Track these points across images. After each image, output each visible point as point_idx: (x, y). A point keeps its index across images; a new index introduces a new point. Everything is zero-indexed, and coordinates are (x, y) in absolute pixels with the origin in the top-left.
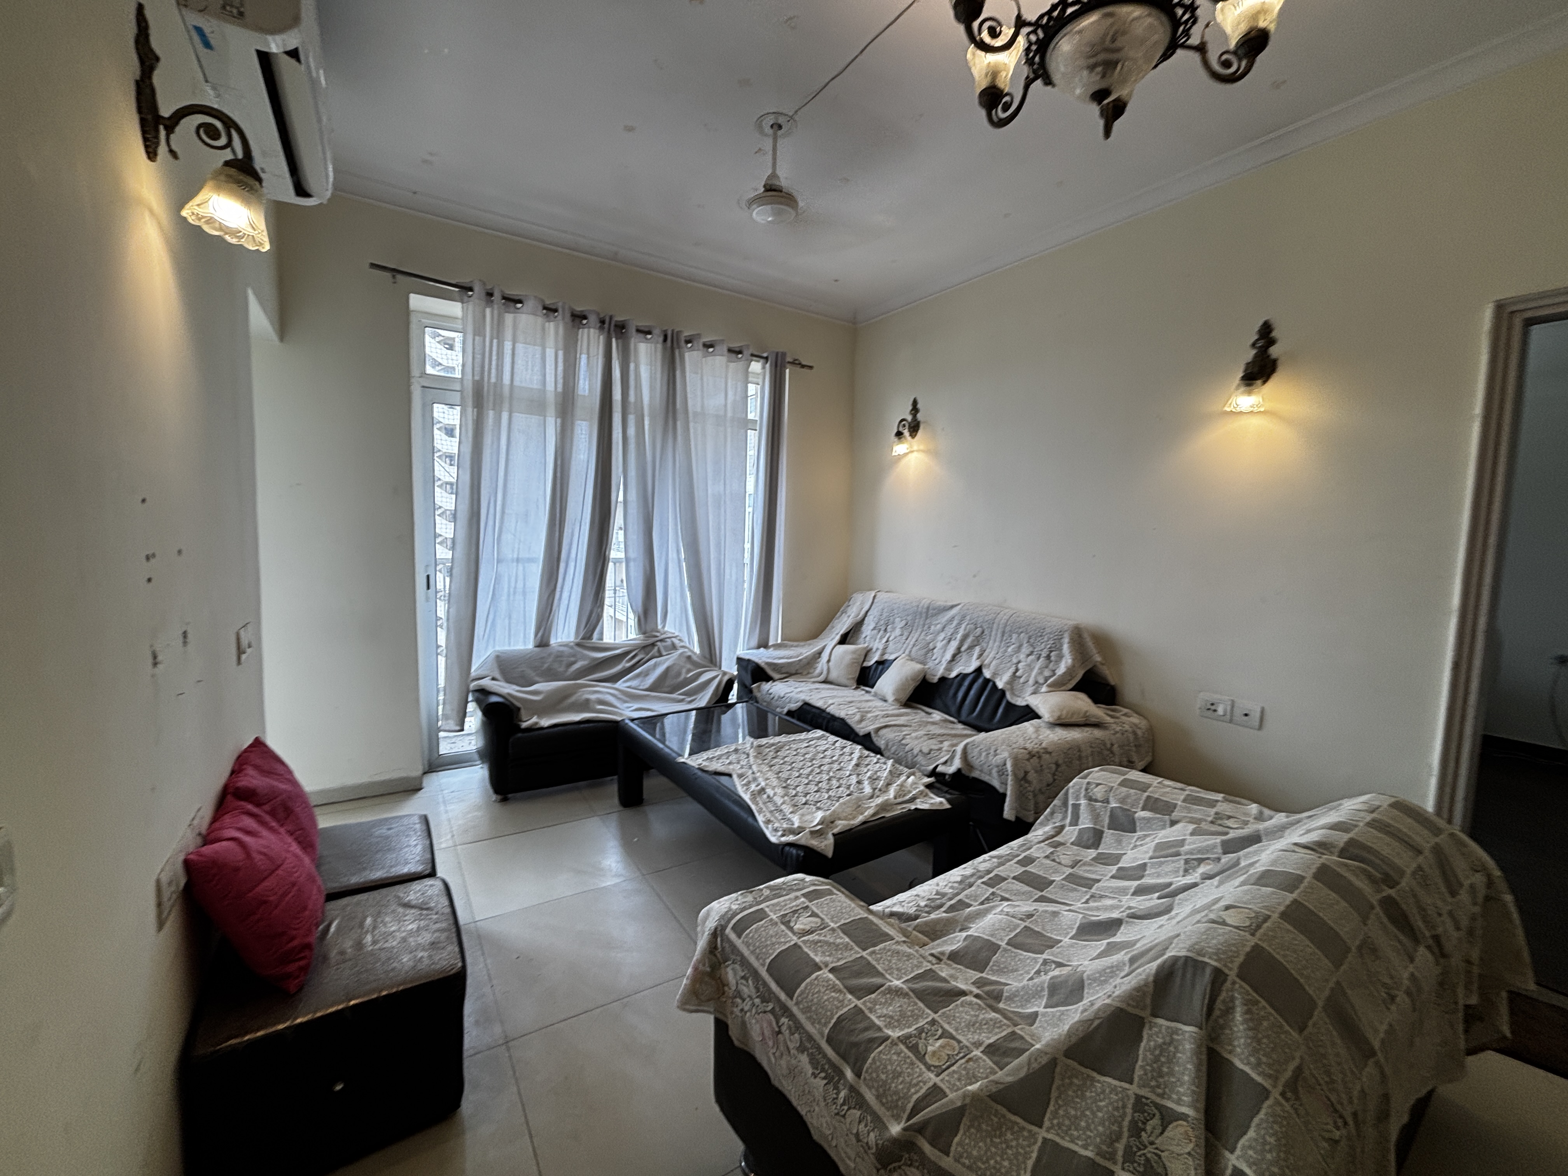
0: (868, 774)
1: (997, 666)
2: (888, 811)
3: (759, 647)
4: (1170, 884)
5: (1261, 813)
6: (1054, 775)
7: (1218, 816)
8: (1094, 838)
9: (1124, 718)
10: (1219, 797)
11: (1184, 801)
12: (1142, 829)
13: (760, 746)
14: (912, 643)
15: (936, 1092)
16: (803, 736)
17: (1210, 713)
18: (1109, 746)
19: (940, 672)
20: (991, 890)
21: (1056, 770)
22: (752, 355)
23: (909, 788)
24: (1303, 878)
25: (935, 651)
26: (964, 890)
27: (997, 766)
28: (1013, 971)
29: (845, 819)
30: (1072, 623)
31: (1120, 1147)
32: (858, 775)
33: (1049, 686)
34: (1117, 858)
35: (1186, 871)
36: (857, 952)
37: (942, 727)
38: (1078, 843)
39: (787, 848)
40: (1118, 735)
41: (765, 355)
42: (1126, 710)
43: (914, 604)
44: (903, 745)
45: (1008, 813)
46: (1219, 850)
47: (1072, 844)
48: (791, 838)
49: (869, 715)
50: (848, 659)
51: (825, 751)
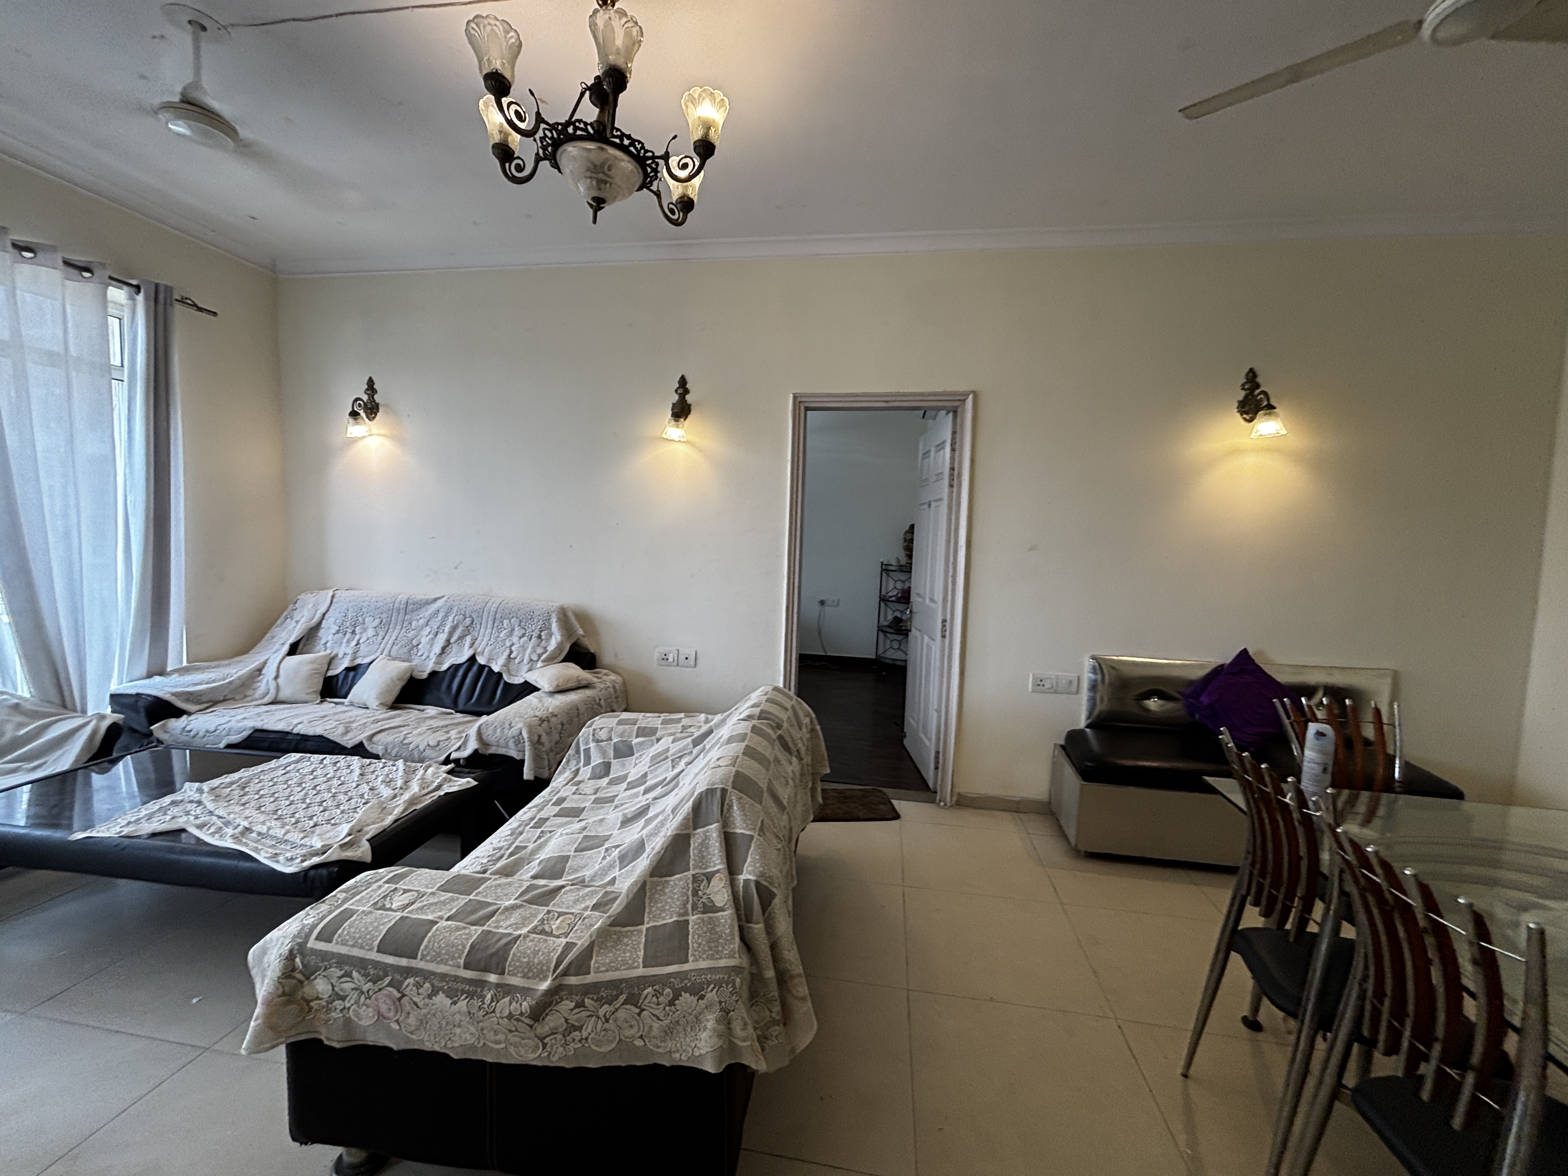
0: (380, 779)
1: (491, 652)
2: (416, 804)
3: (149, 676)
4: (666, 778)
5: (707, 718)
6: (560, 733)
7: (684, 728)
8: (606, 768)
9: (605, 678)
10: (682, 715)
11: (662, 724)
12: (638, 752)
13: (213, 789)
14: (391, 642)
15: (569, 946)
16: (273, 764)
17: (664, 662)
18: (597, 701)
19: (429, 667)
20: (540, 830)
21: (562, 729)
22: (111, 278)
23: (432, 779)
24: (746, 734)
25: (420, 647)
26: (516, 839)
27: (513, 737)
28: (585, 867)
29: (374, 823)
30: (557, 604)
31: (689, 906)
32: (368, 783)
33: (543, 661)
34: (625, 777)
35: (673, 767)
36: (463, 900)
37: (442, 720)
38: (595, 776)
39: (312, 872)
40: (603, 691)
41: (134, 282)
42: (605, 671)
43: (389, 600)
44: (406, 744)
45: (528, 774)
46: (691, 746)
47: (589, 779)
48: (316, 860)
49: (354, 725)
50: (306, 670)
51: (313, 771)
